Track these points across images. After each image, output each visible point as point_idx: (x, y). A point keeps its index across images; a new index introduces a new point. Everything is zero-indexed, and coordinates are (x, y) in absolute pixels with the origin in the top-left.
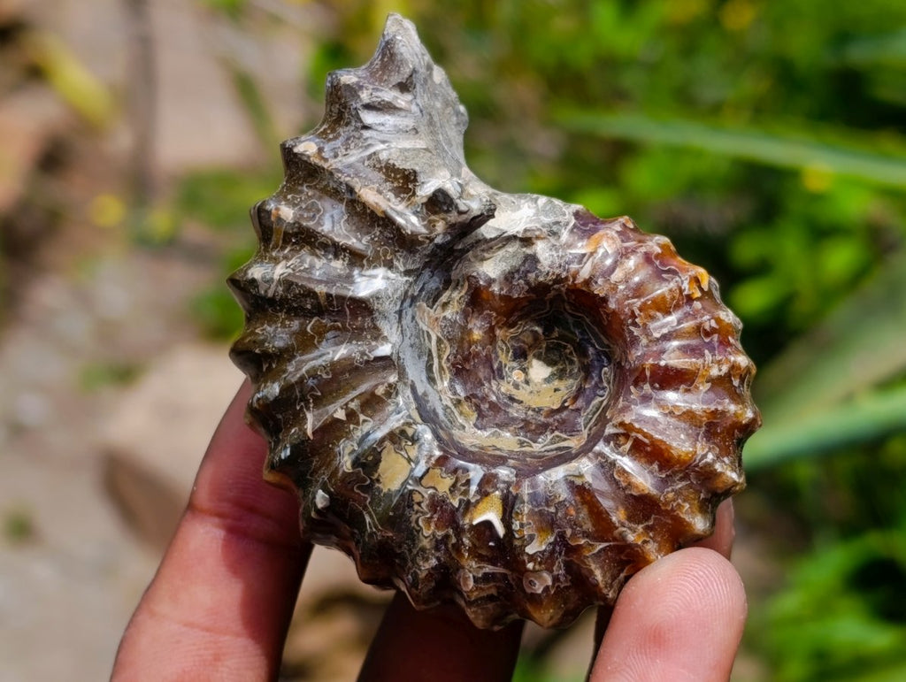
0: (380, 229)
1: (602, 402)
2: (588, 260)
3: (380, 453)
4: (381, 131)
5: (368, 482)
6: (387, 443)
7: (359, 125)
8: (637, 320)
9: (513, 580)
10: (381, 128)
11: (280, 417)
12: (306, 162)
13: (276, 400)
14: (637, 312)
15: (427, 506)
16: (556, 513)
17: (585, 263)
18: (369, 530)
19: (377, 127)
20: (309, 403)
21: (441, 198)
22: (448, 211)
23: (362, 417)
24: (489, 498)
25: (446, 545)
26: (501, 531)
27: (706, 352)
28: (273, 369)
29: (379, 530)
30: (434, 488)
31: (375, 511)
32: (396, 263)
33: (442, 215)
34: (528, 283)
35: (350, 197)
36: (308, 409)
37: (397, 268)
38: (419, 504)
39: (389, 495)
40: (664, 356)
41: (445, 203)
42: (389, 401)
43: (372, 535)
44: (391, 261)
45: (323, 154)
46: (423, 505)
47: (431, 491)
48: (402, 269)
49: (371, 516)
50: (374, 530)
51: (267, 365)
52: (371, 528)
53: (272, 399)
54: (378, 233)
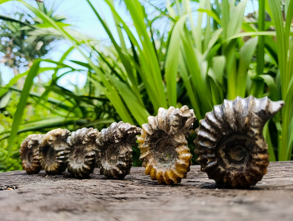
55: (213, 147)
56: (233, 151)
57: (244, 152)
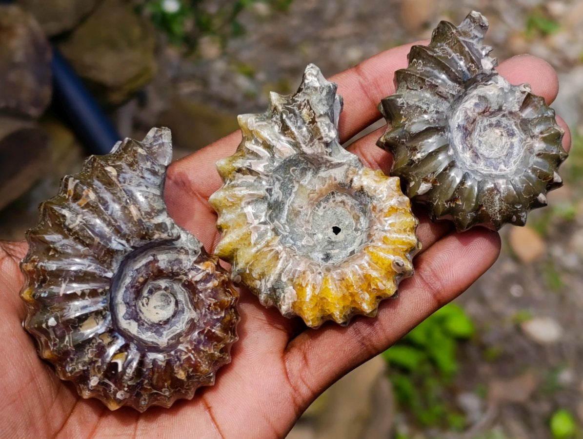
0: (132, 225)
1: (177, 330)
2: (201, 272)
3: (89, 317)
4: (148, 182)
5: (77, 325)
6: (93, 314)
7: (140, 175)
8: (210, 308)
9: (114, 389)
10: (148, 180)
11: (48, 278)
12: (110, 177)
13: (52, 271)
14: (212, 305)
15: (96, 346)
16: (145, 372)
17: (199, 273)
18: (65, 343)
19: (146, 179)
20: (66, 280)
21: (164, 226)
22: (163, 233)
23: (87, 297)
24: (122, 354)
25: (95, 364)
26: (120, 369)
27: (230, 332)
28: (55, 257)
29: (70, 346)
30: (103, 341)
31: (72, 338)
32: (131, 241)
33: (160, 233)
34: (172, 269)
35: (125, 205)
36: (64, 282)
37: (130, 244)
38: (93, 344)
39: (83, 334)
40: (215, 328)
41: (164, 229)
42: (101, 296)
43: (65, 346)
44: (129, 240)
45: (119, 178)
46: (94, 345)
47: (100, 341)
48: (132, 245)
49: (69, 338)
50: (68, 345)
51: (53, 254)
52: (67, 343)
53: (50, 270)
54: (130, 226)
55: (107, 322)
56: (143, 305)
57: (166, 289)
